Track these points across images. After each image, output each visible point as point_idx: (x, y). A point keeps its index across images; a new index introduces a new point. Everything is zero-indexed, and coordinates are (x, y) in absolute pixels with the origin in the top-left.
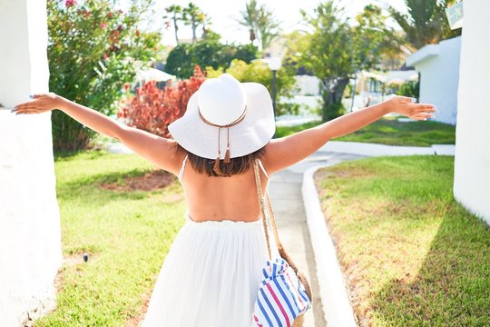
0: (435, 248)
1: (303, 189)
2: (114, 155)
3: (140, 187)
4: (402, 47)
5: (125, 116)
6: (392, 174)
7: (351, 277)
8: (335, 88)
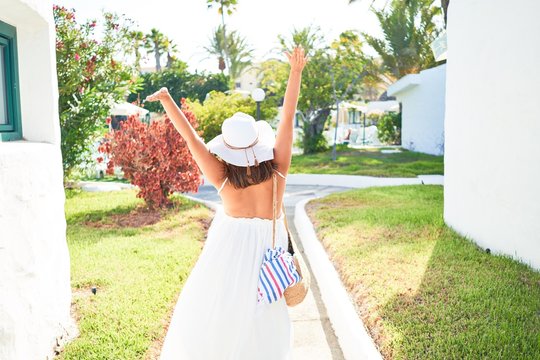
0: (431, 267)
1: (295, 221)
2: (90, 194)
3: (128, 224)
4: (381, 76)
5: (108, 151)
6: (383, 203)
7: (358, 295)
8: (316, 119)
